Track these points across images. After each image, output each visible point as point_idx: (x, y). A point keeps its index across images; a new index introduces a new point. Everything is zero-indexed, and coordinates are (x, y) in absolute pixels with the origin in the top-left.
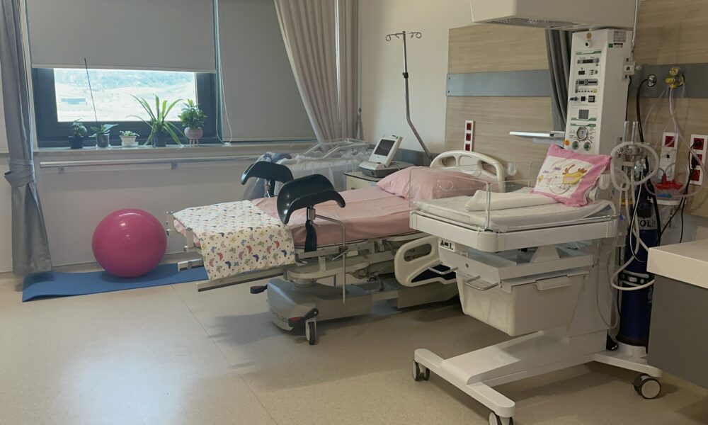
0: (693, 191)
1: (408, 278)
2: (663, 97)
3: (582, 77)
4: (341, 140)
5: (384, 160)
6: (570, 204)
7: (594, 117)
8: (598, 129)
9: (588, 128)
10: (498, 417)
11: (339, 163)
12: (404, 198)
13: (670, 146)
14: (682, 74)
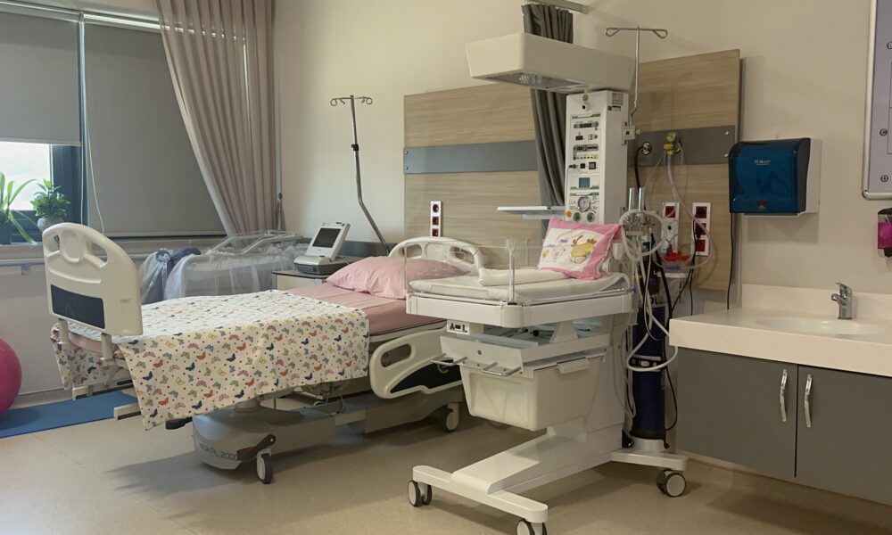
0: (700, 262)
1: (387, 388)
2: (660, 165)
3: (580, 143)
4: (257, 234)
5: (329, 253)
6: (583, 278)
7: (596, 184)
8: (601, 197)
9: (591, 197)
10: (529, 524)
11: (264, 261)
12: (368, 293)
13: (671, 217)
14: (678, 141)
